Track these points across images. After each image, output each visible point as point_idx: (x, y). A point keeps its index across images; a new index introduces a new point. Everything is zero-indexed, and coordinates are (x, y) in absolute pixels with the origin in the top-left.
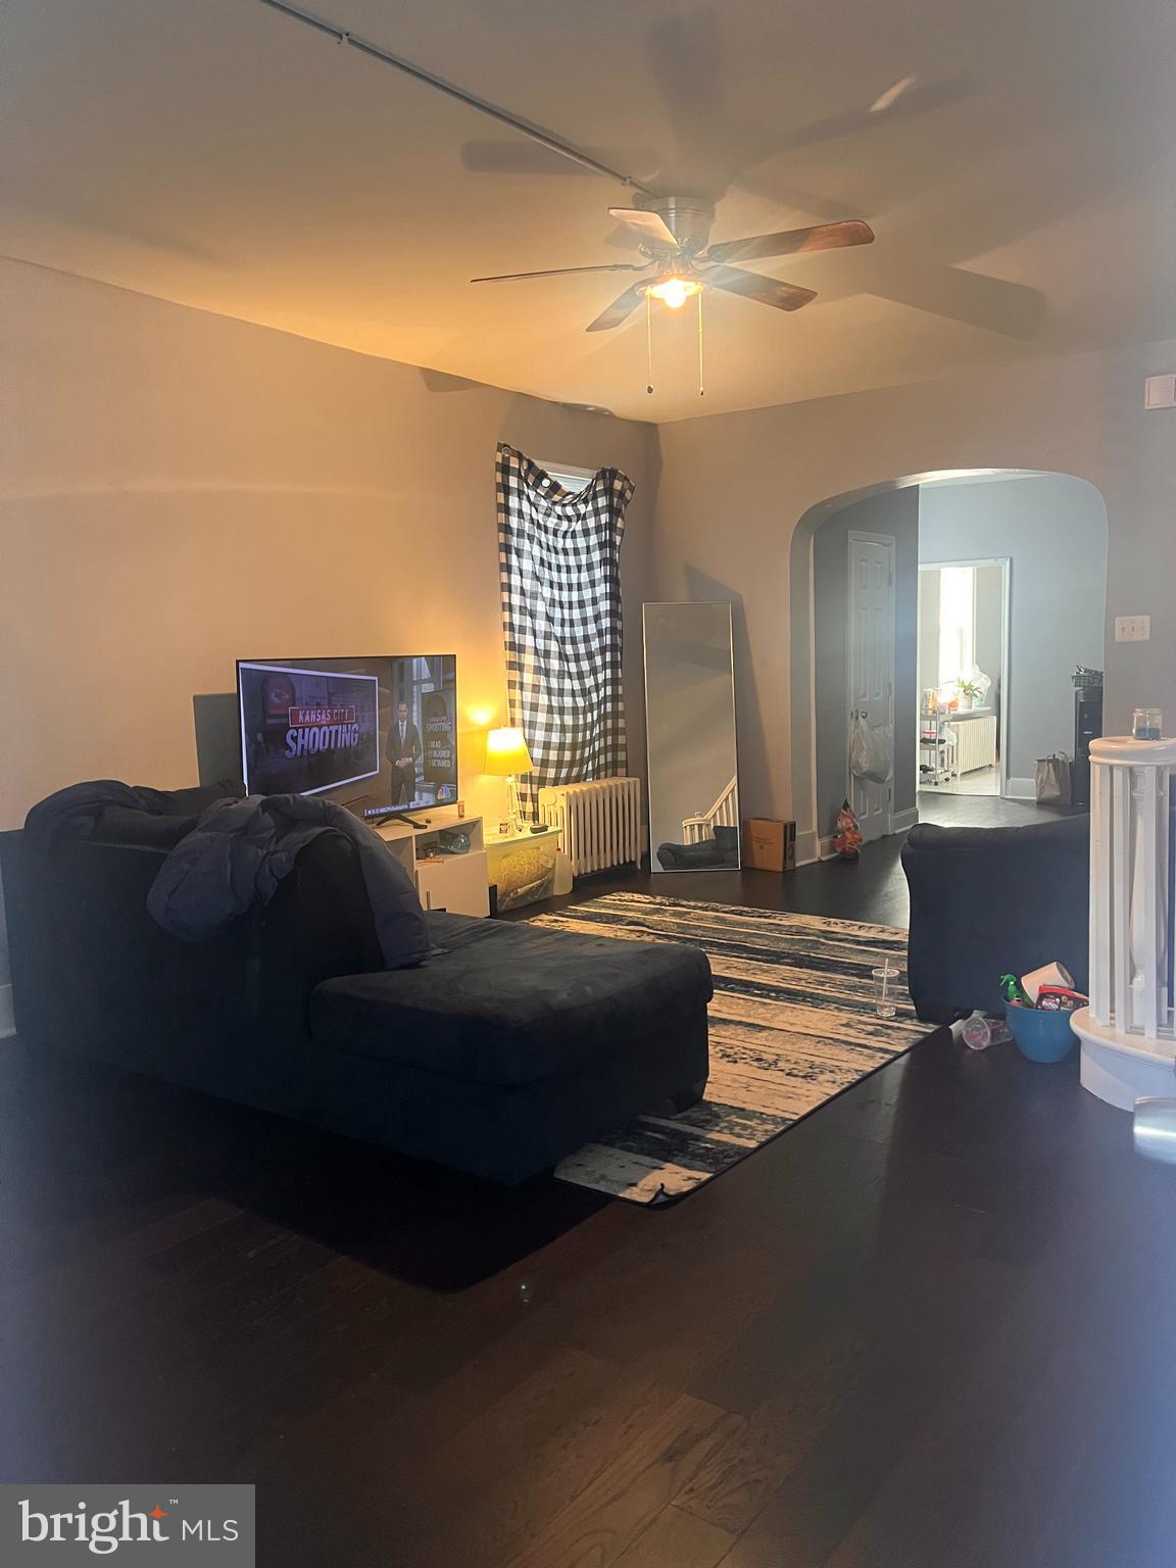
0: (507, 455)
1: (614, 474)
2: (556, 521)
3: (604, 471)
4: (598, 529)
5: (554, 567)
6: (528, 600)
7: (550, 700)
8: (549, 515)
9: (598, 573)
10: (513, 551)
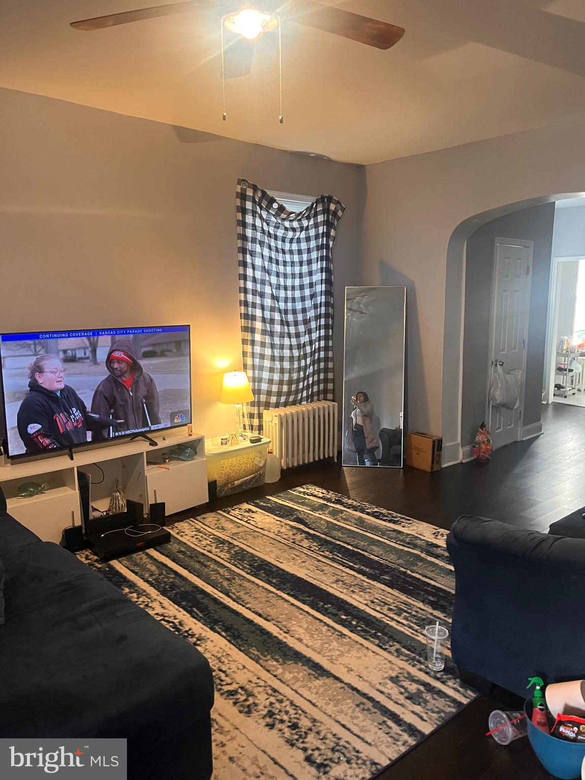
0: (245, 187)
1: (330, 199)
2: (283, 231)
3: (323, 198)
4: (317, 237)
5: (281, 263)
6: (258, 286)
7: (273, 352)
8: (278, 228)
9: (315, 267)
10: (248, 252)
